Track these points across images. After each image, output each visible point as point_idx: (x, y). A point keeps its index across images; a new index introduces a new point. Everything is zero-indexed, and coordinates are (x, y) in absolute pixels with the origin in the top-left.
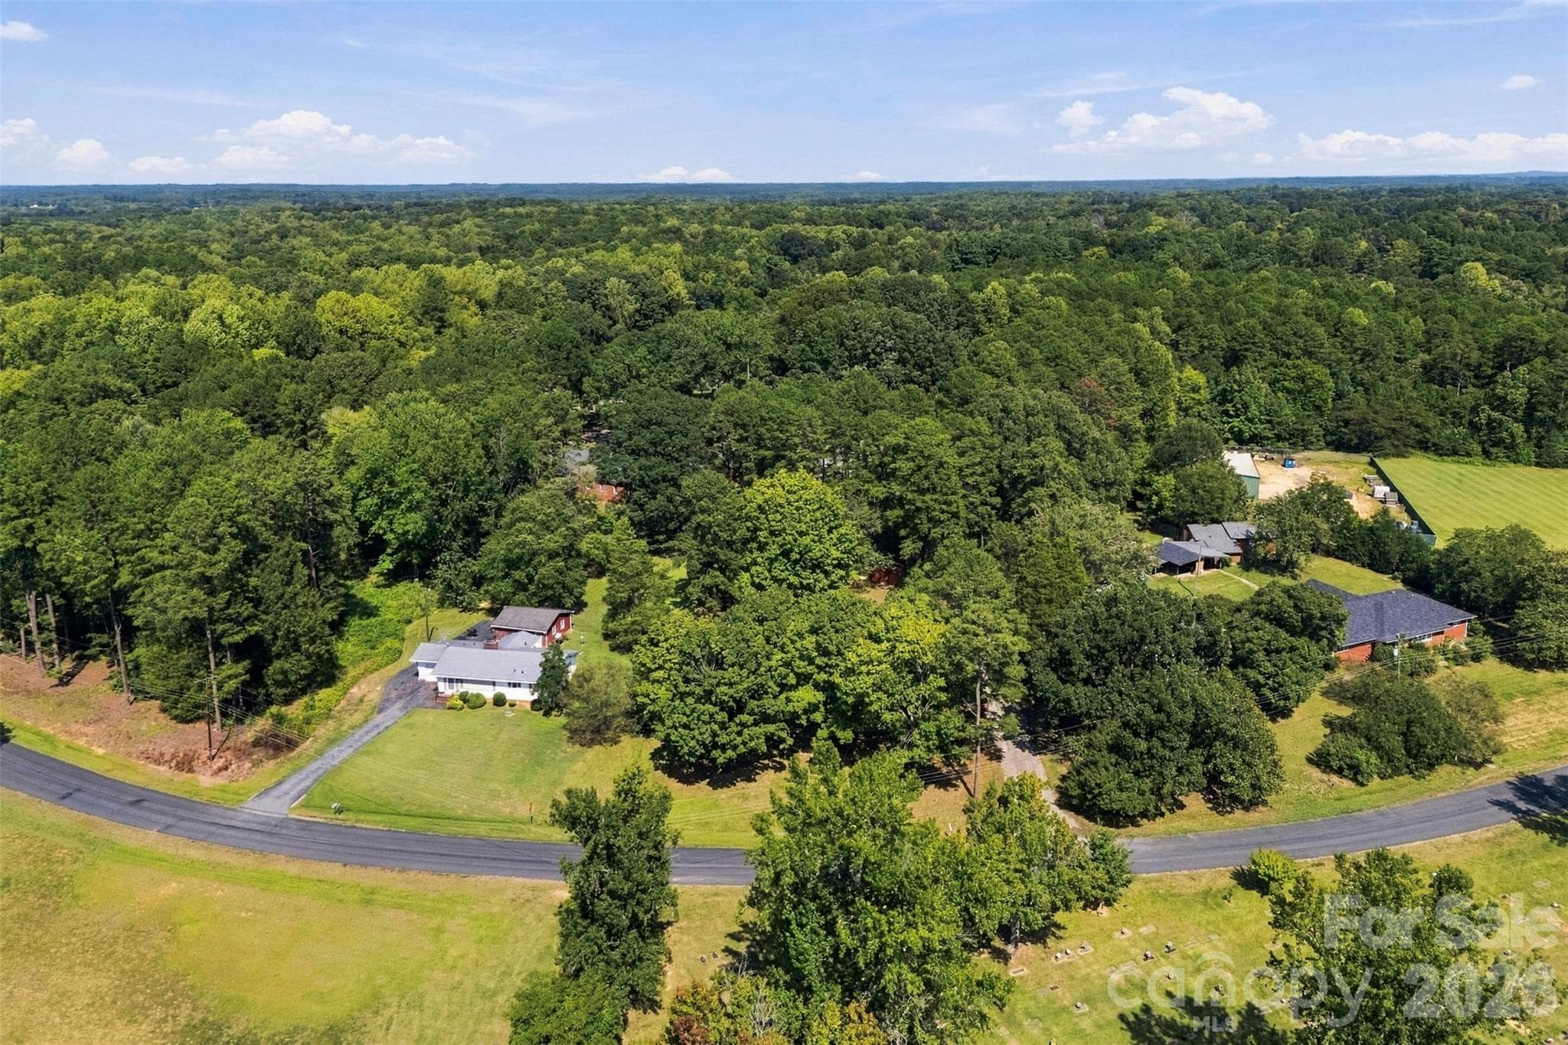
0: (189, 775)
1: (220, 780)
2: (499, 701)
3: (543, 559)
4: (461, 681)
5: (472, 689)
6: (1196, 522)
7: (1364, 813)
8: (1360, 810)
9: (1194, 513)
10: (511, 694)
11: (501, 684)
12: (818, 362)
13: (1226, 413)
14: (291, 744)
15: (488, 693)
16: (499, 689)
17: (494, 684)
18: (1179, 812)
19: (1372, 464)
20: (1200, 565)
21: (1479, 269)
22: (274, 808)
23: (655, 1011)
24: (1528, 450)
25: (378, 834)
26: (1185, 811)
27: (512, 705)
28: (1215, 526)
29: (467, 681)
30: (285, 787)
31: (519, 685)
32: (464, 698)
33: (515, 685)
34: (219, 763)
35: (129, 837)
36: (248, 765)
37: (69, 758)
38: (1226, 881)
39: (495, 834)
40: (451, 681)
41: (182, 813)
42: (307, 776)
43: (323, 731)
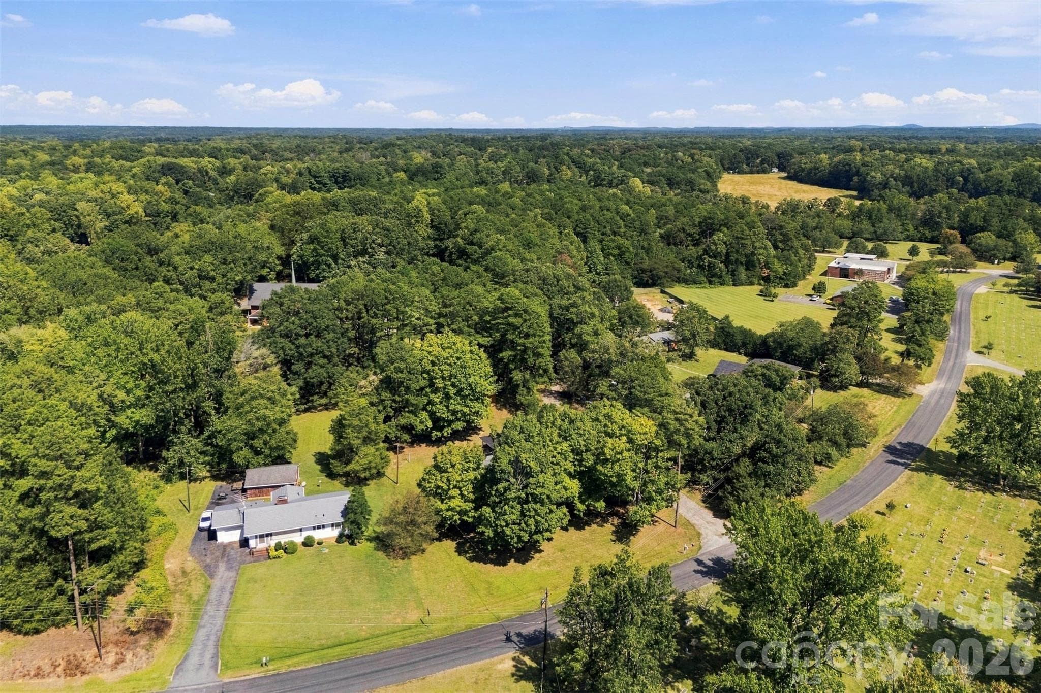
0: (86, 677)
2: (308, 543)
4: (271, 535)
5: (284, 539)
10: (318, 535)
11: (307, 529)
14: (163, 624)
15: (298, 538)
16: (305, 534)
17: (301, 530)
19: (663, 292)
21: (637, 181)
22: (202, 680)
24: (728, 278)
25: (317, 670)
27: (320, 543)
29: (278, 534)
30: (195, 659)
31: (324, 527)
32: (278, 547)
33: (319, 527)
34: (111, 659)
36: (142, 652)
39: (409, 640)
40: (262, 536)
42: (205, 646)
43: (179, 606)
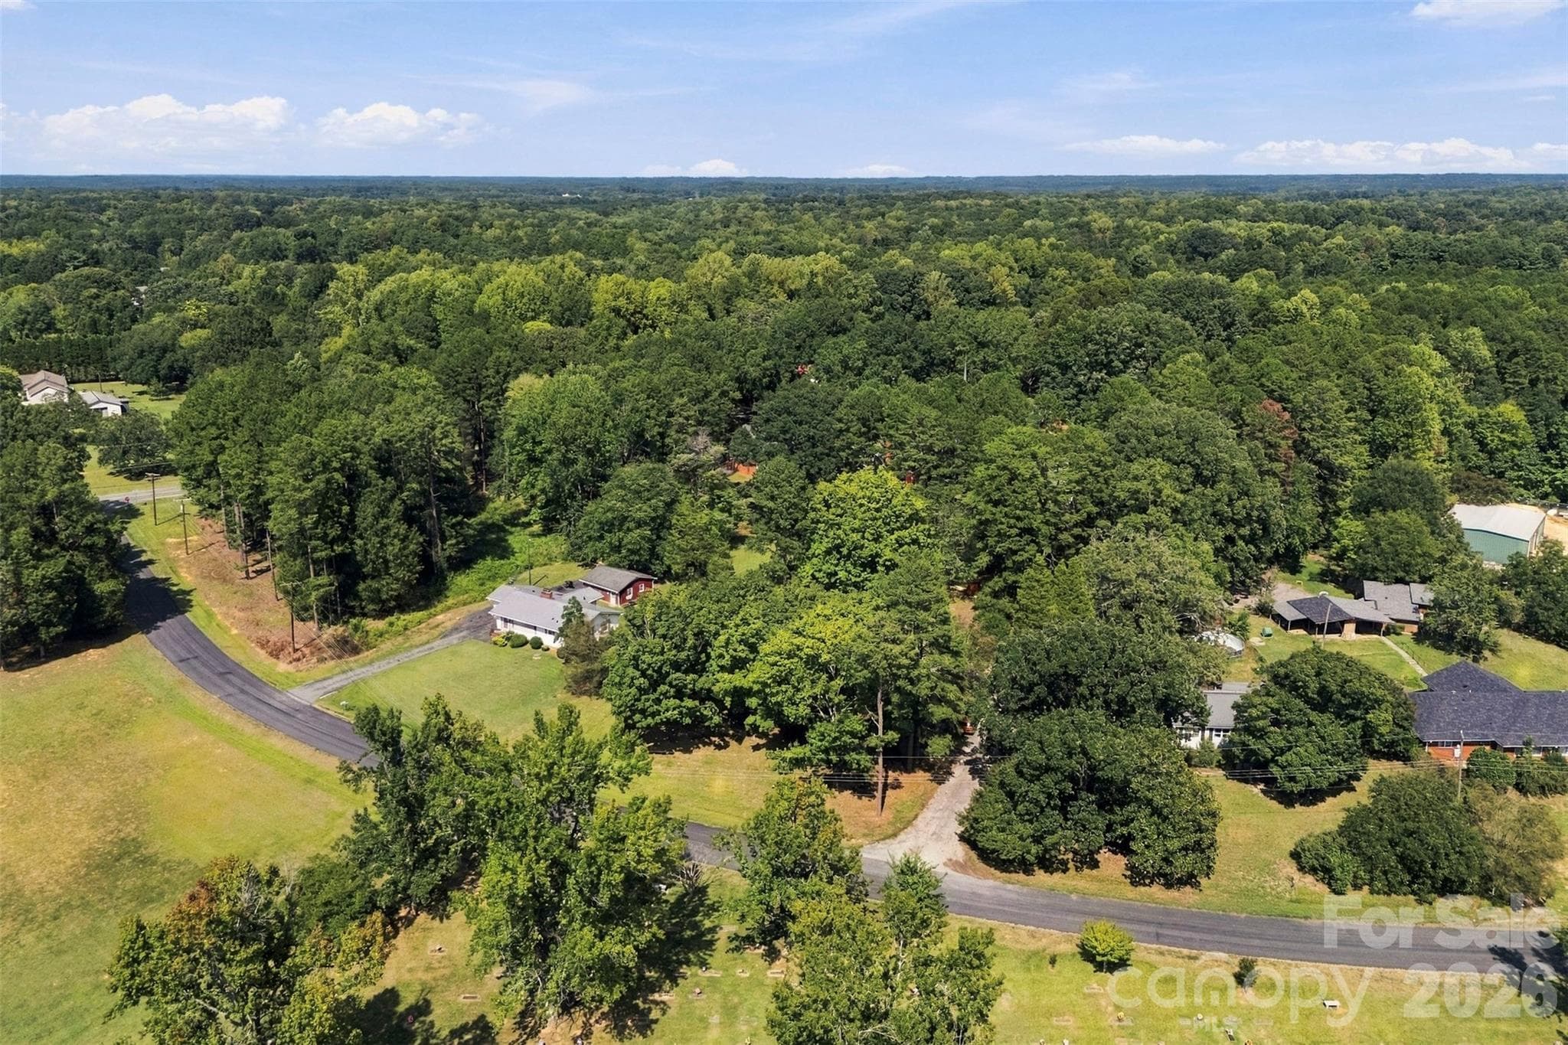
0: (273, 660)
1: (291, 668)
2: (537, 644)
3: (632, 525)
4: (515, 622)
5: (518, 630)
6: (1375, 579)
7: (1308, 922)
8: (1306, 918)
9: (1375, 569)
10: (545, 639)
11: (541, 630)
12: (1058, 365)
13: (1548, 460)
14: (356, 651)
15: (529, 635)
16: (540, 634)
17: (535, 628)
18: (1086, 871)
20: (1350, 628)
22: (305, 696)
23: (441, 920)
26: (1095, 872)
27: (545, 650)
28: (1400, 587)
30: (326, 683)
31: (551, 632)
32: (508, 637)
33: (547, 632)
34: (298, 655)
35: (197, 696)
36: (315, 660)
37: (211, 633)
38: (1067, 947)
40: (506, 621)
41: (247, 688)
42: (348, 678)
43: (386, 646)
